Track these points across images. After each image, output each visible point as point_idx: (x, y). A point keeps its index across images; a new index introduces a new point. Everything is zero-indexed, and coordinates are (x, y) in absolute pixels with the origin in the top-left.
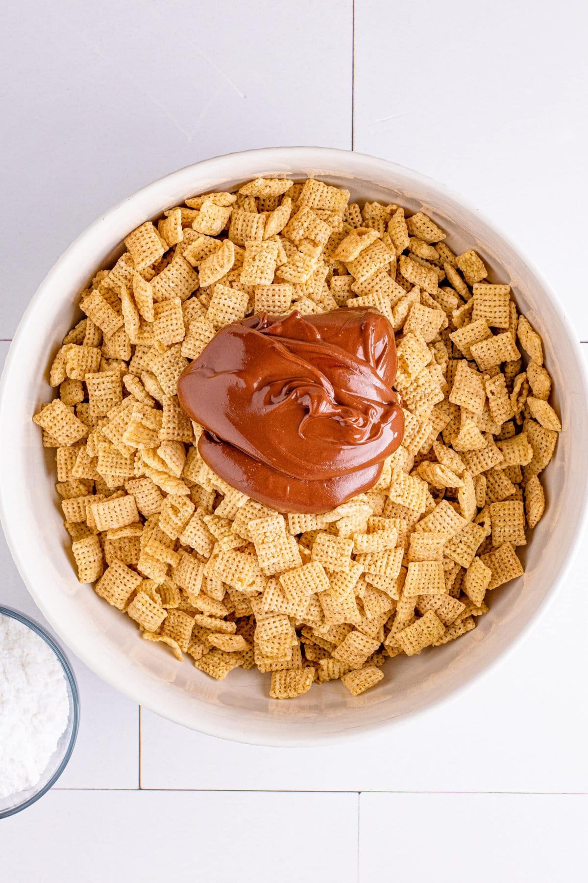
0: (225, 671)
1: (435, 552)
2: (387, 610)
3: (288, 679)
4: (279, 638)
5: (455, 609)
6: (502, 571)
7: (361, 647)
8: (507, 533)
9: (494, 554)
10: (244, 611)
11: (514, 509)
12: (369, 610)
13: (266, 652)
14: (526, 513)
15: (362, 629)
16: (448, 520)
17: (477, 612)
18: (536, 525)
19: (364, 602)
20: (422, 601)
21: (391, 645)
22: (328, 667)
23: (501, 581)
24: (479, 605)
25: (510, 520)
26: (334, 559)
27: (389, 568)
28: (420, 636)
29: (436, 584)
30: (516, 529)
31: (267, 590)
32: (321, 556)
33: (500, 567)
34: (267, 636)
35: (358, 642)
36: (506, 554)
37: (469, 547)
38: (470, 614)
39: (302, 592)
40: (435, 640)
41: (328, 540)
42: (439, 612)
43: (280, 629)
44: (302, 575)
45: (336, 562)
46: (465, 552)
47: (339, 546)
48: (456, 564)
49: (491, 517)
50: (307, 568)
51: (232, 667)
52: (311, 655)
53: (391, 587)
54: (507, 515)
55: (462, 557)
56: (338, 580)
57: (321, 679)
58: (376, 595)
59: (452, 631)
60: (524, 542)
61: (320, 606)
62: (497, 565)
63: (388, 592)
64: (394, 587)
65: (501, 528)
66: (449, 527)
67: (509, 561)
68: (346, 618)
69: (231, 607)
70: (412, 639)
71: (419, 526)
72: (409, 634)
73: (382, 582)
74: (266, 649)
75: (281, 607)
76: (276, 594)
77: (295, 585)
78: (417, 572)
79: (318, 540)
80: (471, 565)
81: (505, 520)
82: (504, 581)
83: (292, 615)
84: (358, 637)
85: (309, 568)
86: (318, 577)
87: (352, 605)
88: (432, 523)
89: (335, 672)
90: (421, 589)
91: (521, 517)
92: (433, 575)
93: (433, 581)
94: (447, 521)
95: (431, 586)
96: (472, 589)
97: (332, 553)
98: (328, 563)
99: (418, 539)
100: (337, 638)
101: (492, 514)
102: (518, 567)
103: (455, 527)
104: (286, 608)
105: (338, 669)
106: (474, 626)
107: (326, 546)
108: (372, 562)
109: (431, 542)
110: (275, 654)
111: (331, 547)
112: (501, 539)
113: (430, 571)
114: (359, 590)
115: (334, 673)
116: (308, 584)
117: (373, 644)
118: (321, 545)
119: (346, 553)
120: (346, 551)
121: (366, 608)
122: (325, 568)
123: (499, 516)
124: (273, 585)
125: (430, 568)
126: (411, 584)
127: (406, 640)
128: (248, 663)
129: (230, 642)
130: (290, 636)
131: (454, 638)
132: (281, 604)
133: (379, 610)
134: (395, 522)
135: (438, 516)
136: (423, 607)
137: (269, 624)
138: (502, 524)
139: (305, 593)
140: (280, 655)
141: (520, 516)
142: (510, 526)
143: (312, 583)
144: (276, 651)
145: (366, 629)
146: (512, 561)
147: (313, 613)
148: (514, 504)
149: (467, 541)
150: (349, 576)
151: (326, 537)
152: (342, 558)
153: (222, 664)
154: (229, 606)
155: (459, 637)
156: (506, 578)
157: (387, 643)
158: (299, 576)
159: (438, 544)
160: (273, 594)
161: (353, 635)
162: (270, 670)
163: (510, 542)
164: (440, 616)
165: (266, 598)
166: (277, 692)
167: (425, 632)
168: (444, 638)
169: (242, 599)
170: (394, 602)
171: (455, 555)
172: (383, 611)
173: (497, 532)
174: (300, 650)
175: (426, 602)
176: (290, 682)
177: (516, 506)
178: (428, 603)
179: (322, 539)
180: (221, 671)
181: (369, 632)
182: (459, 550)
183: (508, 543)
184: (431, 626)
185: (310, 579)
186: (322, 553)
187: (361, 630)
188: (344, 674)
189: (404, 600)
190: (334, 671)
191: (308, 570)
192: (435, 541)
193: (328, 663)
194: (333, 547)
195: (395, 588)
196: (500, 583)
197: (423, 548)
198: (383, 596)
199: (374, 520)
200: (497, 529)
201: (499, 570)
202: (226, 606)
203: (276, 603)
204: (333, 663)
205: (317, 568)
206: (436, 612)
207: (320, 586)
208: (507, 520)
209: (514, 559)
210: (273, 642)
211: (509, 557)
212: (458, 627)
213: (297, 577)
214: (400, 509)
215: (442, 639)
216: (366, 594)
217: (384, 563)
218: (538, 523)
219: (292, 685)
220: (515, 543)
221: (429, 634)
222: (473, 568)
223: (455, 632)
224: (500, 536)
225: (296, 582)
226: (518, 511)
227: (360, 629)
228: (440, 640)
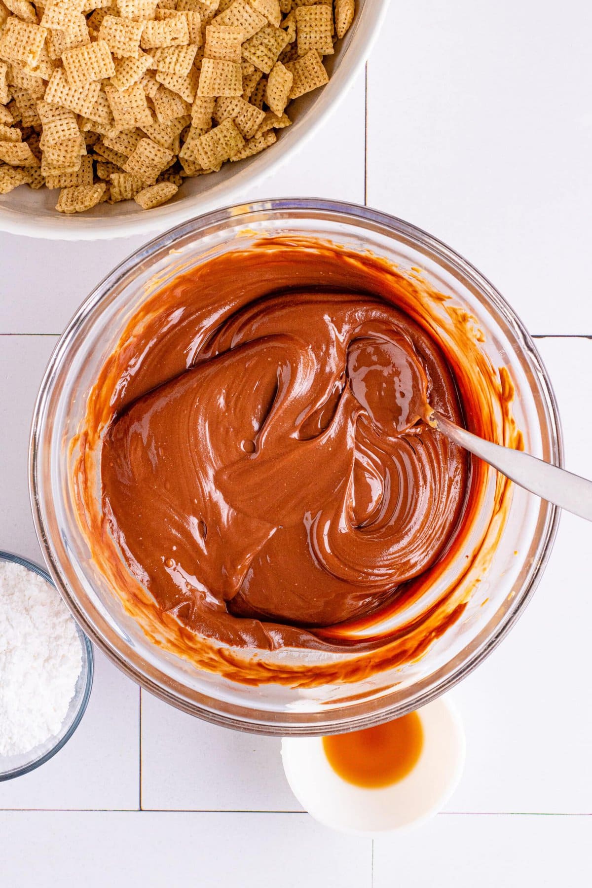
0: (9, 184)
1: (232, 51)
2: (180, 116)
3: (76, 193)
4: (67, 146)
5: (253, 117)
6: (306, 78)
7: (152, 156)
8: (313, 40)
9: (299, 62)
10: (31, 119)
11: (321, 13)
12: (161, 113)
13: (52, 160)
14: (334, 20)
15: (155, 138)
16: (246, 16)
17: (279, 124)
18: (345, 35)
19: (156, 104)
20: (219, 108)
21: (186, 157)
22: (119, 182)
23: (305, 89)
24: (280, 115)
25: (316, 25)
26: (122, 44)
27: (178, 65)
28: (216, 145)
29: (233, 86)
30: (323, 36)
31: (52, 79)
32: (109, 40)
33: (303, 74)
34: (54, 140)
35: (148, 150)
36: (311, 62)
37: (270, 50)
38: (272, 127)
39: (84, 75)
40: (232, 153)
41: (116, 23)
42: (238, 120)
43: (67, 133)
44: (86, 54)
45: (124, 47)
46: (266, 55)
47: (127, 29)
48: (256, 70)
49: (296, 22)
50: (93, 47)
51: (18, 183)
52: (102, 172)
53: (183, 89)
54: (313, 20)
55: (262, 61)
56: (124, 70)
57: (113, 198)
58: (170, 98)
59: (251, 145)
60: (331, 51)
61: (109, 107)
62: (301, 72)
63: (181, 94)
64: (187, 88)
65: (306, 34)
66: (247, 23)
67: (314, 68)
68: (136, 120)
69: (18, 116)
70: (207, 149)
71: (215, 22)
72: (204, 142)
73: (173, 82)
74: (52, 157)
75: (66, 99)
76: (61, 85)
77: (77, 65)
78: (211, 70)
79: (104, 23)
80: (272, 70)
81: (311, 26)
82: (308, 90)
83: (77, 111)
84: (149, 144)
85: (95, 47)
86: (103, 60)
87: (141, 103)
88: (229, 19)
89: (127, 189)
90: (216, 90)
91: (329, 23)
92: (229, 76)
93: (229, 83)
94: (245, 18)
95: (226, 88)
96: (273, 96)
97: (120, 37)
98: (116, 48)
99: (214, 32)
100: (128, 149)
101: (298, 19)
102: (323, 74)
103: (253, 24)
104: (71, 102)
105: (130, 185)
106: (275, 139)
107: (113, 30)
108: (161, 59)
109: (227, 36)
110: (61, 163)
111: (118, 31)
112: (307, 47)
113: (226, 70)
114: (149, 89)
115: (126, 191)
116: (92, 66)
117: (165, 153)
118: (108, 29)
119: (135, 37)
120: (135, 35)
121: (157, 112)
122: (112, 53)
123: (305, 20)
124: (59, 75)
125: (226, 69)
126: (205, 82)
127: (200, 148)
128: (36, 182)
129: (15, 149)
130: (78, 143)
131: (255, 153)
132: (66, 97)
133: (171, 113)
134: (187, 15)
135: (235, 11)
136: (221, 116)
137: (55, 126)
138: (307, 29)
139: (88, 76)
140: (67, 164)
141: (327, 21)
142: (316, 32)
143: (95, 65)
144: (62, 159)
145: (159, 137)
146: (317, 68)
147: (100, 112)
148: (321, 8)
149: (269, 43)
150: (136, 65)
151: (113, 20)
152: (131, 43)
153: (7, 177)
154: (15, 114)
155: (260, 153)
156: (310, 87)
157: (181, 155)
158: (83, 54)
159: (235, 39)
160: (58, 84)
161: (143, 142)
162: (58, 186)
163: (317, 50)
164: (238, 126)
165: (50, 89)
166: (63, 205)
167: (222, 141)
168: (243, 152)
169: (28, 104)
170: (189, 106)
171: (254, 58)
172: (176, 116)
173: (303, 38)
174: (91, 167)
175: (223, 109)
176: (78, 196)
177: (323, 10)
178: (225, 110)
179: (109, 23)
180: (5, 184)
181: (162, 141)
182: (259, 53)
183: (314, 51)
184: (228, 135)
185: (93, 60)
186: (109, 37)
187: (153, 139)
188: (137, 192)
189: (198, 102)
190: (126, 187)
191: (93, 49)
192: (232, 36)
193: (120, 178)
194: (121, 31)
195: (189, 90)
196: (303, 92)
197: (219, 43)
198: (177, 100)
199: (165, 13)
200: (302, 35)
201: (303, 78)
202: (12, 115)
203: (60, 95)
204: (125, 177)
205: (102, 49)
206: (234, 121)
207: (105, 70)
208: (313, 24)
209: (320, 66)
210: (60, 150)
211: (314, 64)
212: (259, 141)
213: (80, 55)
214: (194, 3)
215: (241, 153)
216: (158, 96)
217: (174, 60)
218: (347, 31)
219: (80, 198)
220: (322, 51)
221: (226, 144)
222: (274, 74)
223: (255, 146)
224: (305, 43)
225: (79, 61)
226: (325, 16)
227: (152, 137)
228: (239, 155)
